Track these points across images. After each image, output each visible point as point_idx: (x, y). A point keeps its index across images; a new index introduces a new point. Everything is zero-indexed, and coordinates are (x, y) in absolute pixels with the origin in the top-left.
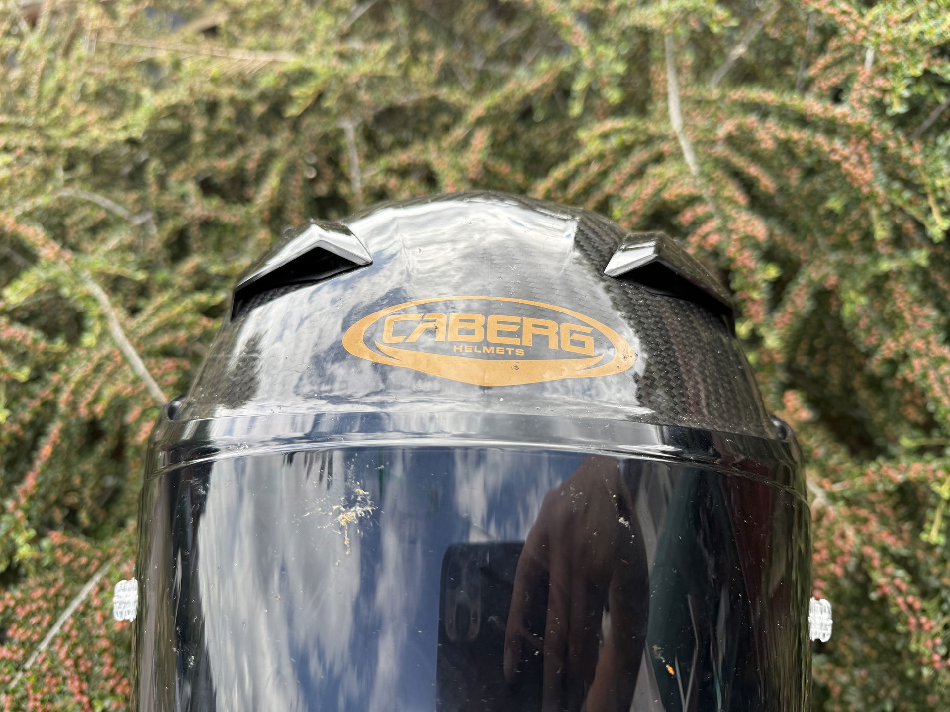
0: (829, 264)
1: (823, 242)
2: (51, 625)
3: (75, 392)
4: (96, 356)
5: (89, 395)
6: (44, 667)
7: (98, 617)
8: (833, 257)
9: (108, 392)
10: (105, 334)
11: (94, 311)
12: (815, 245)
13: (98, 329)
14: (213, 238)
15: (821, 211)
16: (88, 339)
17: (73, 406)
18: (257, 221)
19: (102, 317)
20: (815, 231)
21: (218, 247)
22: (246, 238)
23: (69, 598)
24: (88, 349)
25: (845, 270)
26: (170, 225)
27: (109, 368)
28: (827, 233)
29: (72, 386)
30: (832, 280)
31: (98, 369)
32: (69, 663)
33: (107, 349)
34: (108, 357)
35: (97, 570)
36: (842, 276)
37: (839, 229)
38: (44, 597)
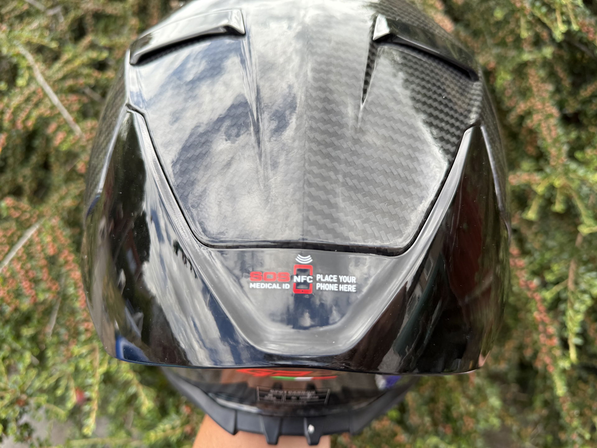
0: (491, 54)
1: (490, 41)
2: (9, 251)
3: (14, 113)
4: (27, 92)
5: (23, 115)
6: (8, 274)
7: (39, 248)
8: (496, 51)
9: (35, 114)
10: (31, 79)
11: (23, 64)
12: (485, 42)
13: (27, 75)
14: (101, 25)
15: (492, 21)
16: (21, 82)
17: (13, 122)
18: (130, 13)
19: (29, 68)
20: (485, 33)
21: (106, 31)
22: (123, 26)
23: (20, 237)
24: (21, 88)
25: (501, 59)
26: (72, 15)
27: (35, 99)
28: (493, 35)
29: (12, 110)
30: (492, 65)
31: (28, 100)
32: (23, 272)
33: (33, 87)
34: (34, 92)
35: (36, 221)
36: (498, 63)
37: (501, 34)
38: (4, 236)
